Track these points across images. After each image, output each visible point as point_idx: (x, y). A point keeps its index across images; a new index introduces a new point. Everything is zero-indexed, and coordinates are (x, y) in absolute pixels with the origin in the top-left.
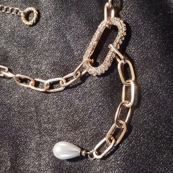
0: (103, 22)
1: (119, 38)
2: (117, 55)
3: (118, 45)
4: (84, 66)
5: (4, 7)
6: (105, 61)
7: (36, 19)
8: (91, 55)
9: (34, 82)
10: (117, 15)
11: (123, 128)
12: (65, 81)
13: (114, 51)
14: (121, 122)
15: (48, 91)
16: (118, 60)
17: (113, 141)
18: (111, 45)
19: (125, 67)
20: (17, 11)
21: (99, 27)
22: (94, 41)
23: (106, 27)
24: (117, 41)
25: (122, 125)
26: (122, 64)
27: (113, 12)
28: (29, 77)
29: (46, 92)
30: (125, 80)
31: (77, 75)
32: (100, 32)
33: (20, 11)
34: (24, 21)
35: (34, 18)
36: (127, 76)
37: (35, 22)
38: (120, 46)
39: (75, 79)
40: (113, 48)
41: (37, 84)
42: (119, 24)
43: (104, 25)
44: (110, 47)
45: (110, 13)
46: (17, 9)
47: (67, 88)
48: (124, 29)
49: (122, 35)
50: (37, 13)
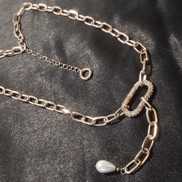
0: (138, 82)
1: (148, 94)
2: (146, 104)
3: (147, 98)
4: (122, 110)
5: (67, 66)
6: (137, 107)
7: (90, 76)
8: (128, 103)
9: (85, 118)
10: (148, 79)
11: (147, 153)
12: (108, 119)
13: (144, 101)
14: (146, 149)
15: (94, 125)
16: (146, 108)
17: (140, 163)
18: (142, 97)
19: (151, 113)
20: (77, 70)
21: (135, 85)
22: (130, 94)
23: (140, 86)
24: (147, 95)
25: (146, 151)
26: (149, 111)
27: (145, 77)
28: (81, 114)
29: (93, 126)
30: (151, 122)
31: (117, 115)
32: (136, 89)
33: (79, 70)
34: (81, 77)
35: (89, 76)
36: (152, 119)
37: (89, 78)
38: (149, 98)
39: (115, 118)
40: (144, 100)
41: (87, 120)
42: (149, 84)
43: (139, 84)
44: (142, 98)
45: (143, 77)
46: (76, 68)
47: (108, 124)
48: (152, 88)
49: (151, 92)
50: (91, 72)
